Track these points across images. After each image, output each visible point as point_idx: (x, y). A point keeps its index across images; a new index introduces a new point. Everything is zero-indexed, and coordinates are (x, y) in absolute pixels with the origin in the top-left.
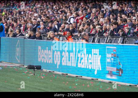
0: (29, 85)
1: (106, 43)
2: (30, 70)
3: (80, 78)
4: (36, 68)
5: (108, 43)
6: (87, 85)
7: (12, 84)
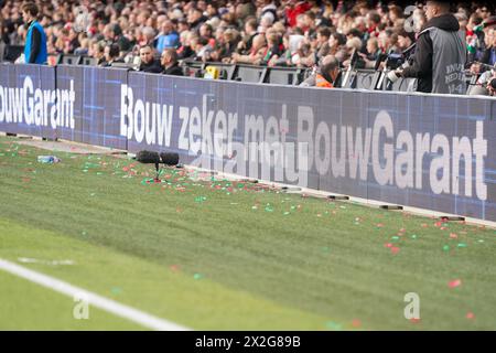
0: (139, 212)
1: (376, 89)
2: (145, 166)
3: (296, 194)
4: (164, 162)
5: (381, 89)
6: (316, 213)
7: (90, 206)
